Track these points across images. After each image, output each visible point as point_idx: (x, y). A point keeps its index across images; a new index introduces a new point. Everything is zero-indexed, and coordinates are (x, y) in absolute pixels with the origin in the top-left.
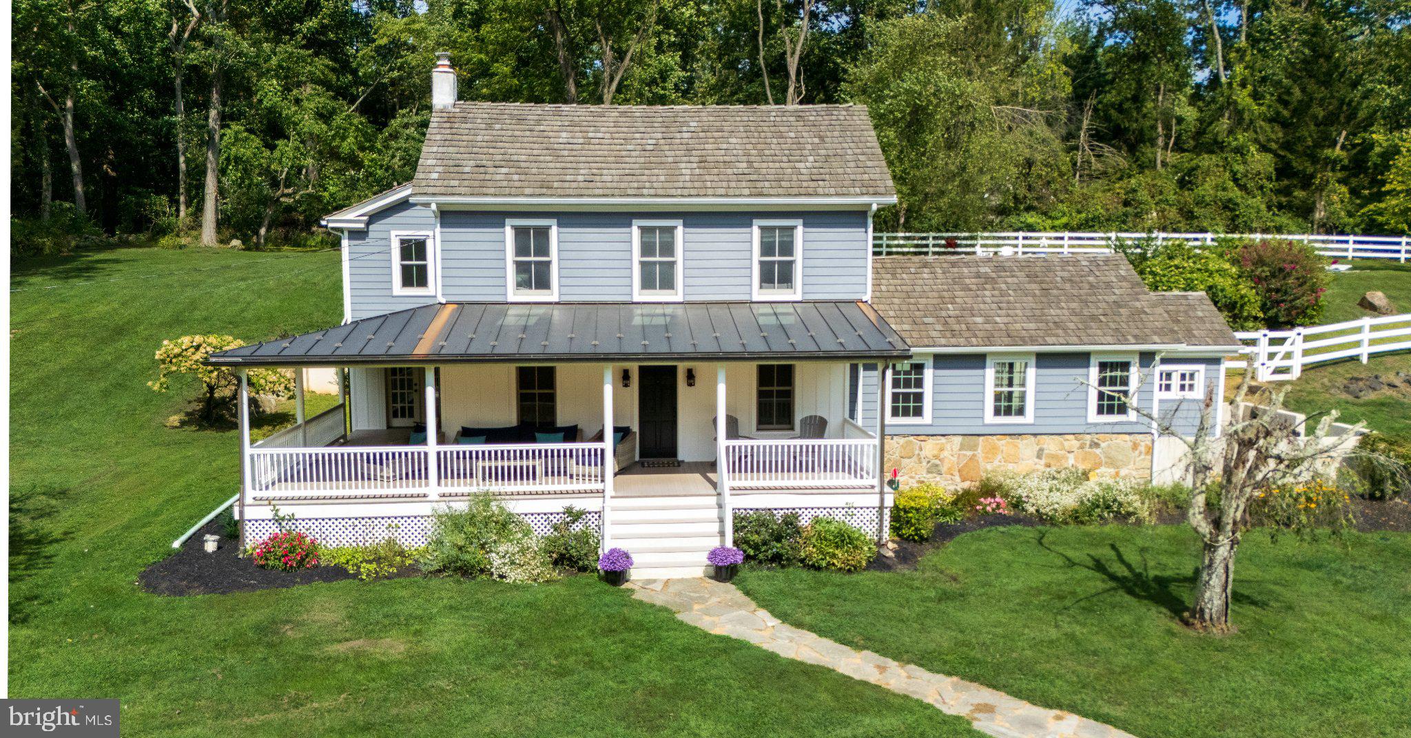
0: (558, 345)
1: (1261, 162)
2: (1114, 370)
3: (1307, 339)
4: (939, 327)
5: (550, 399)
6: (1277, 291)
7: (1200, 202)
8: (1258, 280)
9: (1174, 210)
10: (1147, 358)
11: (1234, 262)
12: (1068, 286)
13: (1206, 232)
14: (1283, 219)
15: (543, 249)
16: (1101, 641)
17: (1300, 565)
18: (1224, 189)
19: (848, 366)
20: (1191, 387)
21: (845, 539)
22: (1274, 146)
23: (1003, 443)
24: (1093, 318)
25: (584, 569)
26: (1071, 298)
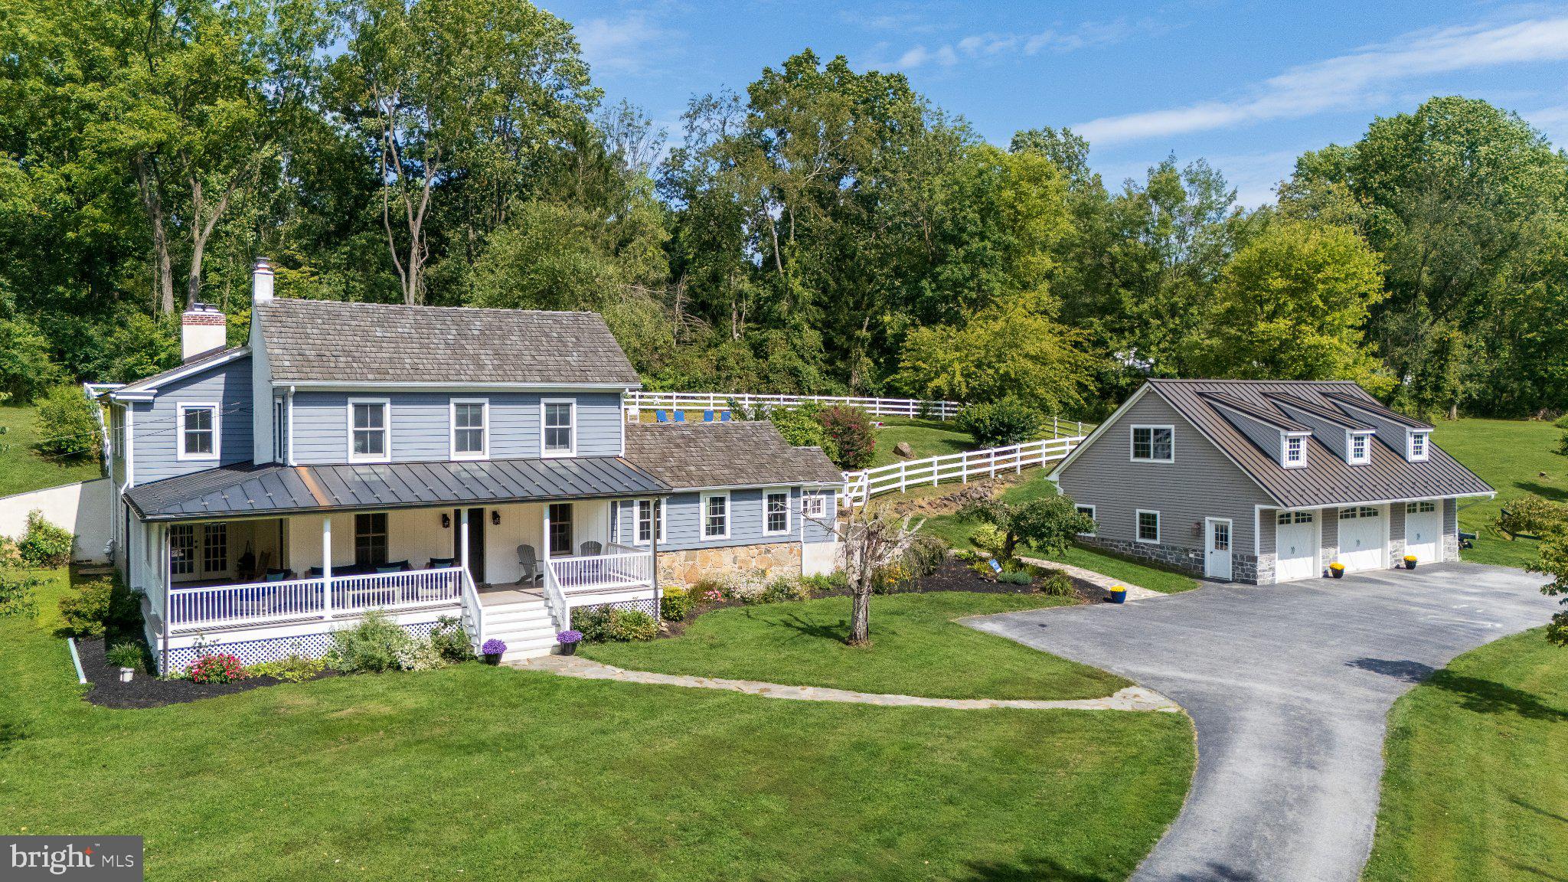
0: (388, 499)
1: (812, 338)
2: (776, 498)
3: (871, 476)
4: (668, 474)
5: (382, 541)
6: (848, 443)
7: (774, 369)
8: (836, 435)
9: (754, 374)
10: (796, 491)
11: (819, 422)
12: (741, 444)
13: (780, 393)
14: (832, 384)
15: (378, 421)
16: (807, 656)
17: (892, 613)
18: (790, 359)
19: (609, 503)
20: (819, 509)
21: (639, 620)
22: (819, 325)
23: (712, 553)
24: (762, 465)
25: (463, 659)
26: (746, 452)
